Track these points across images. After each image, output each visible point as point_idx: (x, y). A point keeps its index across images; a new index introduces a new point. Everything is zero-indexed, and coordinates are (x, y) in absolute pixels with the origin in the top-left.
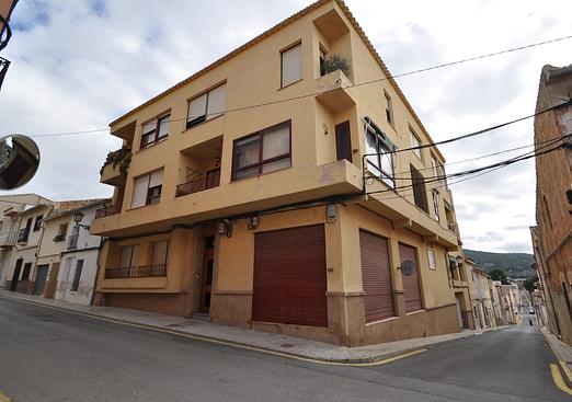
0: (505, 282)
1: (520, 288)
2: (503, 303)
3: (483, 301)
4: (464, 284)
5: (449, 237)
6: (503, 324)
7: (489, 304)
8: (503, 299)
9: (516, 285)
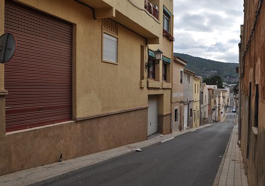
0: (220, 86)
1: (231, 92)
2: (212, 104)
3: (189, 103)
4: (166, 85)
5: (153, 27)
6: (207, 123)
7: (196, 106)
8: (212, 100)
9: (228, 89)
